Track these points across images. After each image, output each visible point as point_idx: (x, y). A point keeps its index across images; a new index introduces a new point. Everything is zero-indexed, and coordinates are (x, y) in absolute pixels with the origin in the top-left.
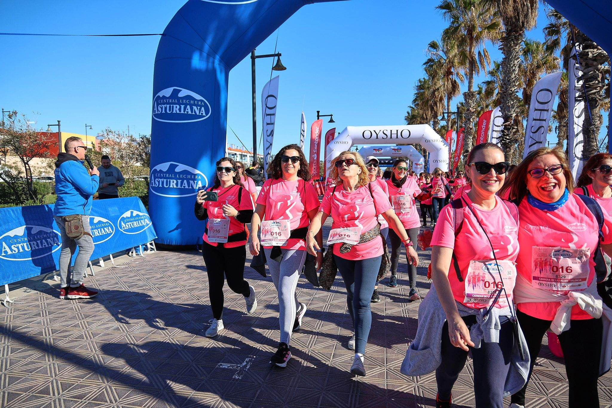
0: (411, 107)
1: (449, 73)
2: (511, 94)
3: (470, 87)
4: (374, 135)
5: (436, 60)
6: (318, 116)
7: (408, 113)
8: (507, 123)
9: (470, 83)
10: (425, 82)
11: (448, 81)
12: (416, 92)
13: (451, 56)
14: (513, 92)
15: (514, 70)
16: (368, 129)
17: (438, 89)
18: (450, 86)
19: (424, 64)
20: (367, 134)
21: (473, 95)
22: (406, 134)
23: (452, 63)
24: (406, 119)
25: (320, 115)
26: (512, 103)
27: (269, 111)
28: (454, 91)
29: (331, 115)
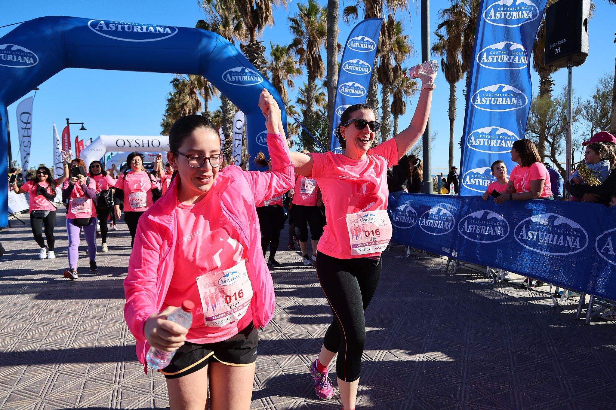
0: (165, 115)
1: (192, 93)
2: (228, 119)
3: (206, 108)
4: (127, 144)
5: (181, 81)
6: (68, 123)
7: (164, 120)
8: (227, 140)
9: (206, 105)
10: (175, 95)
11: (192, 99)
12: (167, 103)
13: (192, 79)
14: (229, 119)
15: (229, 103)
16: (121, 138)
17: (186, 104)
18: (194, 103)
19: (171, 82)
20: (121, 143)
21: (209, 115)
22: (156, 143)
23: (194, 84)
24: (161, 126)
25: (70, 122)
26: (229, 125)
27: (24, 126)
28: (198, 108)
29: (82, 123)
